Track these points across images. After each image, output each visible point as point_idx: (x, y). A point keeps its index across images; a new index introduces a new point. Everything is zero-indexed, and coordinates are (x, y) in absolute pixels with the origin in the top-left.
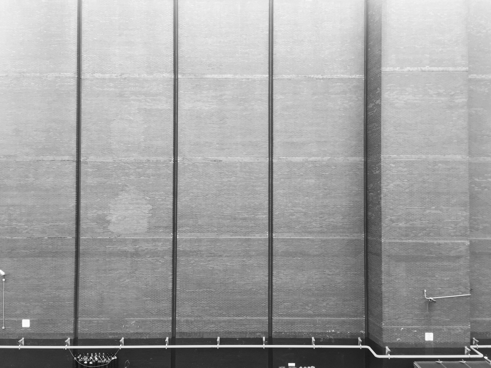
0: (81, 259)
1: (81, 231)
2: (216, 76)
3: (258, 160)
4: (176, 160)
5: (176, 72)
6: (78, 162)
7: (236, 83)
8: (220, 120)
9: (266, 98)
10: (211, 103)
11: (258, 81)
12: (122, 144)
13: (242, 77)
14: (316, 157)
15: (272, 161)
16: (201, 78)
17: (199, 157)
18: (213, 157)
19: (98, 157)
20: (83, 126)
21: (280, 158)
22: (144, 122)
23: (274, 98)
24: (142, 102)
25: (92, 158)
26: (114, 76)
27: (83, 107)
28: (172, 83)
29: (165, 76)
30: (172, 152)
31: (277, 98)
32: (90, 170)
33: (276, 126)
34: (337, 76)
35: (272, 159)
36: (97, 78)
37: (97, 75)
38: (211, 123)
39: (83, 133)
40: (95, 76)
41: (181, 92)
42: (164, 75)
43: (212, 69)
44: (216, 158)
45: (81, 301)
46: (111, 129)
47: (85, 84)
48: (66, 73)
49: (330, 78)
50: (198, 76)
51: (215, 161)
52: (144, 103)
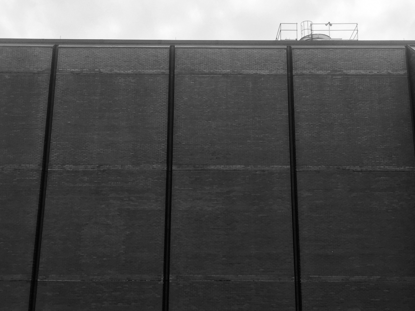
2: (221, 167)
3: (280, 279)
4: (167, 279)
5: (169, 162)
7: (247, 177)
8: (227, 225)
9: (287, 196)
10: (215, 202)
11: (277, 174)
13: (256, 169)
14: (360, 277)
15: (299, 281)
16: (202, 170)
17: (199, 275)
18: (217, 275)
21: (311, 276)
22: (126, 227)
23: (298, 195)
24: (125, 201)
25: (53, 278)
26: (90, 168)
27: (47, 207)
28: (164, 176)
29: (155, 167)
30: (162, 268)
31: (302, 196)
32: (49, 294)
33: (304, 232)
35: (299, 278)
36: (68, 172)
37: (68, 167)
38: (214, 229)
40: (66, 168)
41: (175, 187)
43: (216, 158)
44: (222, 276)
46: (82, 237)
47: (52, 179)
48: (28, 165)
49: (371, 170)
50: (198, 167)
51: (221, 281)
52: (127, 202)
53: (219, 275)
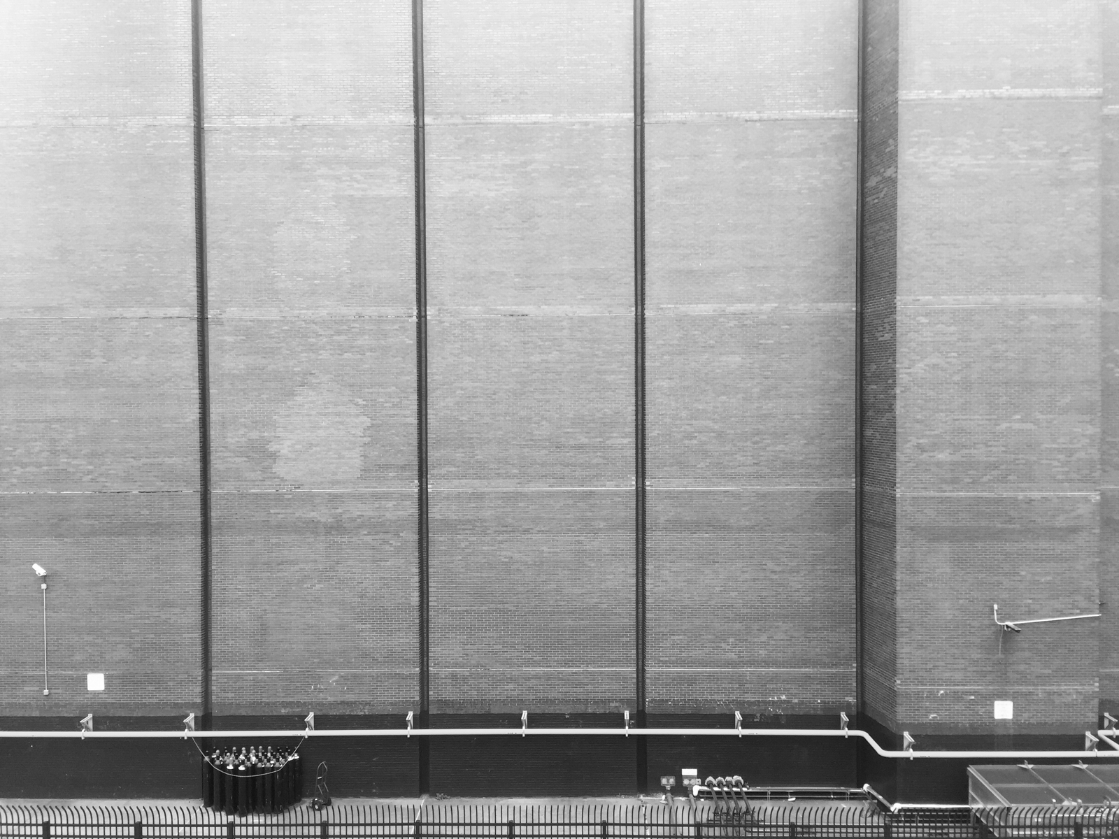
0: (214, 539)
1: (214, 477)
2: (511, 118)
3: (610, 312)
4: (423, 314)
5: (418, 110)
6: (202, 321)
7: (558, 134)
8: (523, 222)
9: (628, 169)
10: (500, 182)
11: (610, 129)
12: (300, 279)
13: (573, 120)
14: (744, 305)
15: (643, 314)
16: (477, 123)
17: (476, 307)
18: (506, 307)
19: (247, 309)
20: (210, 238)
21: (662, 306)
22: (349, 228)
23: (647, 166)
24: (345, 181)
25: (233, 312)
26: (277, 121)
27: (209, 194)
28: (411, 136)
29: (394, 119)
30: (413, 296)
31: (653, 168)
32: (229, 339)
33: (653, 233)
34: (793, 114)
35: (643, 309)
36: (241, 129)
37: (239, 120)
38: (501, 229)
39: (212, 254)
40: (235, 122)
41: (431, 156)
42: (393, 117)
43: (502, 101)
44: (514, 308)
45: (215, 632)
46: (275, 245)
47: (211, 141)
48: (169, 117)
49: (777, 117)
50: (470, 118)
51: (512, 316)
52: (348, 183)
53: (509, 307)
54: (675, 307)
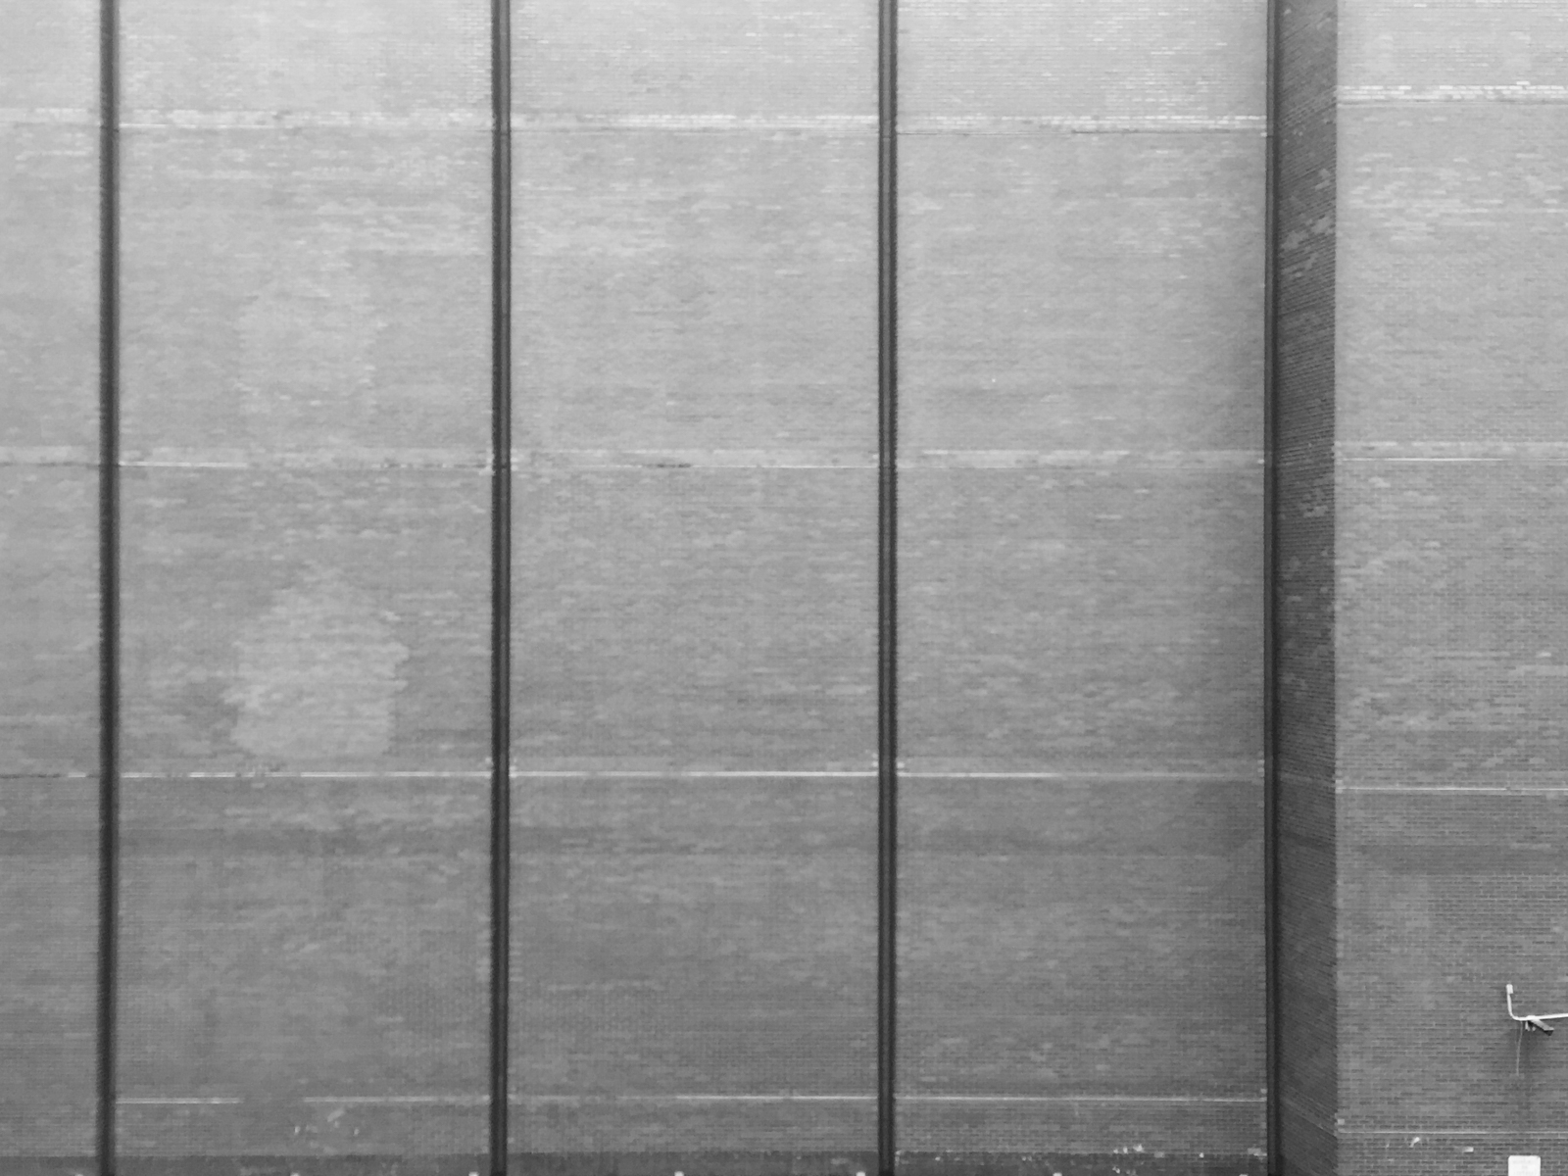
0: (125, 861)
1: (125, 751)
2: (664, 121)
3: (835, 461)
4: (504, 461)
5: (500, 102)
6: (109, 471)
7: (745, 150)
8: (683, 301)
9: (867, 212)
10: (646, 232)
11: (837, 143)
12: (286, 398)
13: (771, 126)
14: (1069, 452)
15: (893, 467)
16: (604, 129)
17: (599, 451)
18: (653, 451)
19: (190, 450)
20: (126, 322)
21: (926, 452)
22: (374, 308)
23: (901, 208)
24: (366, 226)
25: (164, 457)
26: (250, 121)
27: (126, 246)
28: (486, 148)
29: (457, 120)
30: (486, 431)
31: (913, 212)
32: (158, 503)
33: (910, 324)
34: (1155, 121)
35: (893, 457)
36: (185, 133)
37: (186, 118)
38: (644, 314)
39: (129, 352)
40: (175, 121)
41: (522, 185)
42: (455, 116)
43: (649, 90)
44: (666, 453)
45: (123, 1029)
46: (243, 337)
47: (133, 155)
48: (57, 110)
49: (1128, 127)
50: (591, 120)
51: (661, 466)
52: (373, 230)
53: (656, 452)
54: (950, 455)
